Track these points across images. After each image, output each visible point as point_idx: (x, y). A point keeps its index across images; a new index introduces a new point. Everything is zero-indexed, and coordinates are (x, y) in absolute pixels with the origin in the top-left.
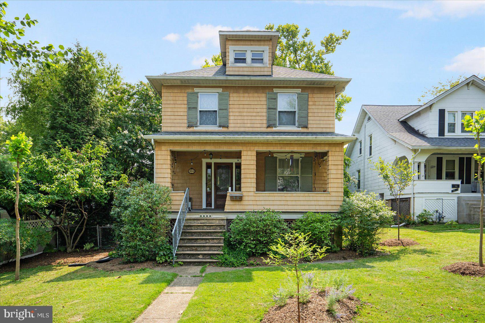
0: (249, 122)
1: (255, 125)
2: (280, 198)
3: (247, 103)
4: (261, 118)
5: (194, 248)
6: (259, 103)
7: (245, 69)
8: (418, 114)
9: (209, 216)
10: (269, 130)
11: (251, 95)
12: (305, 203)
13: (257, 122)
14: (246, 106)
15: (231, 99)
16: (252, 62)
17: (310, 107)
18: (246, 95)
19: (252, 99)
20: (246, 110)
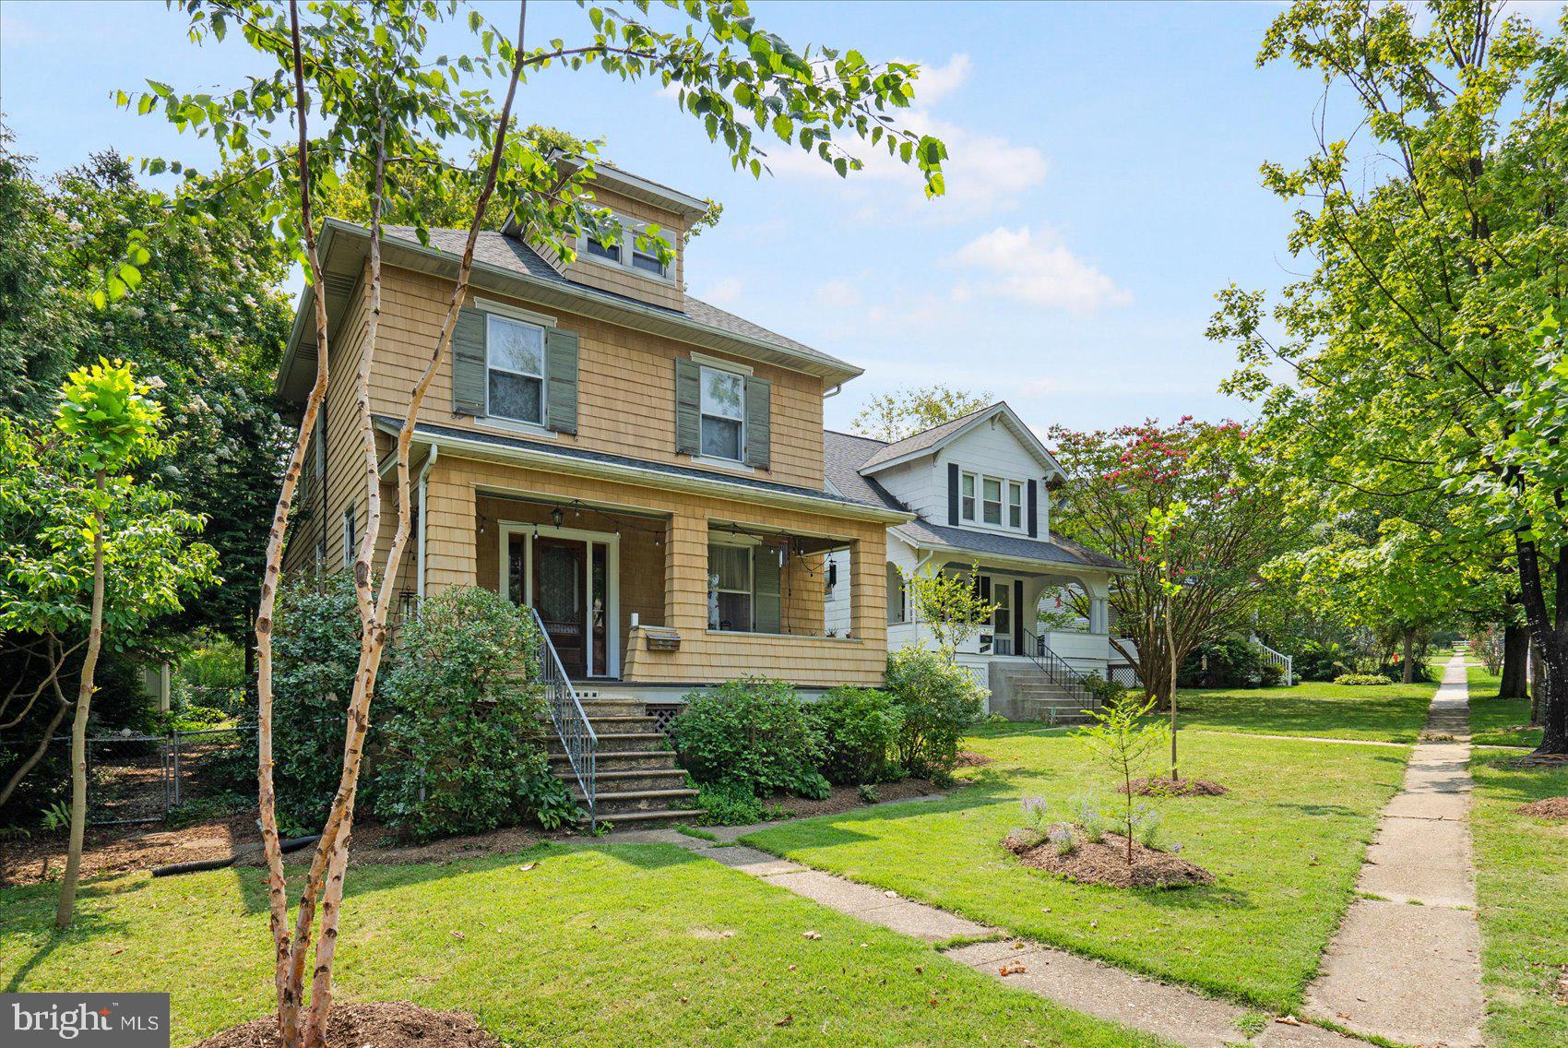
0: (630, 429)
1: (647, 443)
2: (762, 650)
3: (624, 374)
4: (662, 425)
5: (611, 784)
6: (657, 382)
7: (617, 278)
8: (905, 467)
9: (590, 697)
10: (681, 461)
11: (634, 355)
12: (816, 664)
13: (652, 434)
14: (622, 385)
15: (583, 354)
16: (634, 264)
17: (773, 418)
18: (624, 352)
19: (637, 366)
20: (621, 395)
